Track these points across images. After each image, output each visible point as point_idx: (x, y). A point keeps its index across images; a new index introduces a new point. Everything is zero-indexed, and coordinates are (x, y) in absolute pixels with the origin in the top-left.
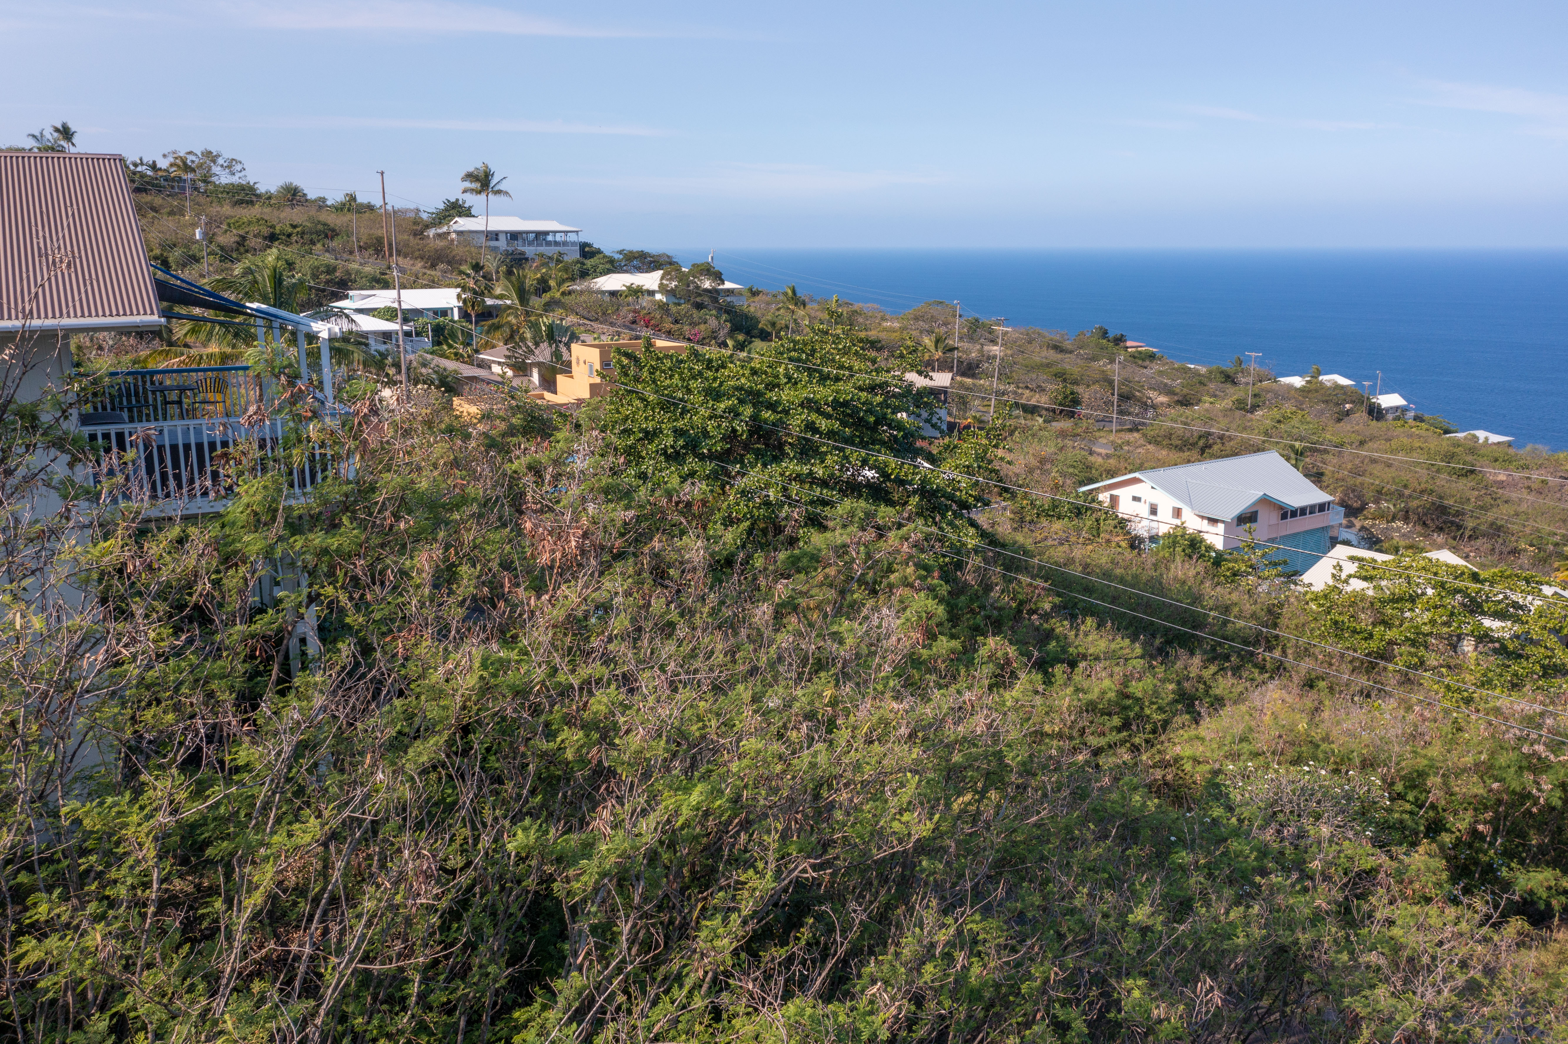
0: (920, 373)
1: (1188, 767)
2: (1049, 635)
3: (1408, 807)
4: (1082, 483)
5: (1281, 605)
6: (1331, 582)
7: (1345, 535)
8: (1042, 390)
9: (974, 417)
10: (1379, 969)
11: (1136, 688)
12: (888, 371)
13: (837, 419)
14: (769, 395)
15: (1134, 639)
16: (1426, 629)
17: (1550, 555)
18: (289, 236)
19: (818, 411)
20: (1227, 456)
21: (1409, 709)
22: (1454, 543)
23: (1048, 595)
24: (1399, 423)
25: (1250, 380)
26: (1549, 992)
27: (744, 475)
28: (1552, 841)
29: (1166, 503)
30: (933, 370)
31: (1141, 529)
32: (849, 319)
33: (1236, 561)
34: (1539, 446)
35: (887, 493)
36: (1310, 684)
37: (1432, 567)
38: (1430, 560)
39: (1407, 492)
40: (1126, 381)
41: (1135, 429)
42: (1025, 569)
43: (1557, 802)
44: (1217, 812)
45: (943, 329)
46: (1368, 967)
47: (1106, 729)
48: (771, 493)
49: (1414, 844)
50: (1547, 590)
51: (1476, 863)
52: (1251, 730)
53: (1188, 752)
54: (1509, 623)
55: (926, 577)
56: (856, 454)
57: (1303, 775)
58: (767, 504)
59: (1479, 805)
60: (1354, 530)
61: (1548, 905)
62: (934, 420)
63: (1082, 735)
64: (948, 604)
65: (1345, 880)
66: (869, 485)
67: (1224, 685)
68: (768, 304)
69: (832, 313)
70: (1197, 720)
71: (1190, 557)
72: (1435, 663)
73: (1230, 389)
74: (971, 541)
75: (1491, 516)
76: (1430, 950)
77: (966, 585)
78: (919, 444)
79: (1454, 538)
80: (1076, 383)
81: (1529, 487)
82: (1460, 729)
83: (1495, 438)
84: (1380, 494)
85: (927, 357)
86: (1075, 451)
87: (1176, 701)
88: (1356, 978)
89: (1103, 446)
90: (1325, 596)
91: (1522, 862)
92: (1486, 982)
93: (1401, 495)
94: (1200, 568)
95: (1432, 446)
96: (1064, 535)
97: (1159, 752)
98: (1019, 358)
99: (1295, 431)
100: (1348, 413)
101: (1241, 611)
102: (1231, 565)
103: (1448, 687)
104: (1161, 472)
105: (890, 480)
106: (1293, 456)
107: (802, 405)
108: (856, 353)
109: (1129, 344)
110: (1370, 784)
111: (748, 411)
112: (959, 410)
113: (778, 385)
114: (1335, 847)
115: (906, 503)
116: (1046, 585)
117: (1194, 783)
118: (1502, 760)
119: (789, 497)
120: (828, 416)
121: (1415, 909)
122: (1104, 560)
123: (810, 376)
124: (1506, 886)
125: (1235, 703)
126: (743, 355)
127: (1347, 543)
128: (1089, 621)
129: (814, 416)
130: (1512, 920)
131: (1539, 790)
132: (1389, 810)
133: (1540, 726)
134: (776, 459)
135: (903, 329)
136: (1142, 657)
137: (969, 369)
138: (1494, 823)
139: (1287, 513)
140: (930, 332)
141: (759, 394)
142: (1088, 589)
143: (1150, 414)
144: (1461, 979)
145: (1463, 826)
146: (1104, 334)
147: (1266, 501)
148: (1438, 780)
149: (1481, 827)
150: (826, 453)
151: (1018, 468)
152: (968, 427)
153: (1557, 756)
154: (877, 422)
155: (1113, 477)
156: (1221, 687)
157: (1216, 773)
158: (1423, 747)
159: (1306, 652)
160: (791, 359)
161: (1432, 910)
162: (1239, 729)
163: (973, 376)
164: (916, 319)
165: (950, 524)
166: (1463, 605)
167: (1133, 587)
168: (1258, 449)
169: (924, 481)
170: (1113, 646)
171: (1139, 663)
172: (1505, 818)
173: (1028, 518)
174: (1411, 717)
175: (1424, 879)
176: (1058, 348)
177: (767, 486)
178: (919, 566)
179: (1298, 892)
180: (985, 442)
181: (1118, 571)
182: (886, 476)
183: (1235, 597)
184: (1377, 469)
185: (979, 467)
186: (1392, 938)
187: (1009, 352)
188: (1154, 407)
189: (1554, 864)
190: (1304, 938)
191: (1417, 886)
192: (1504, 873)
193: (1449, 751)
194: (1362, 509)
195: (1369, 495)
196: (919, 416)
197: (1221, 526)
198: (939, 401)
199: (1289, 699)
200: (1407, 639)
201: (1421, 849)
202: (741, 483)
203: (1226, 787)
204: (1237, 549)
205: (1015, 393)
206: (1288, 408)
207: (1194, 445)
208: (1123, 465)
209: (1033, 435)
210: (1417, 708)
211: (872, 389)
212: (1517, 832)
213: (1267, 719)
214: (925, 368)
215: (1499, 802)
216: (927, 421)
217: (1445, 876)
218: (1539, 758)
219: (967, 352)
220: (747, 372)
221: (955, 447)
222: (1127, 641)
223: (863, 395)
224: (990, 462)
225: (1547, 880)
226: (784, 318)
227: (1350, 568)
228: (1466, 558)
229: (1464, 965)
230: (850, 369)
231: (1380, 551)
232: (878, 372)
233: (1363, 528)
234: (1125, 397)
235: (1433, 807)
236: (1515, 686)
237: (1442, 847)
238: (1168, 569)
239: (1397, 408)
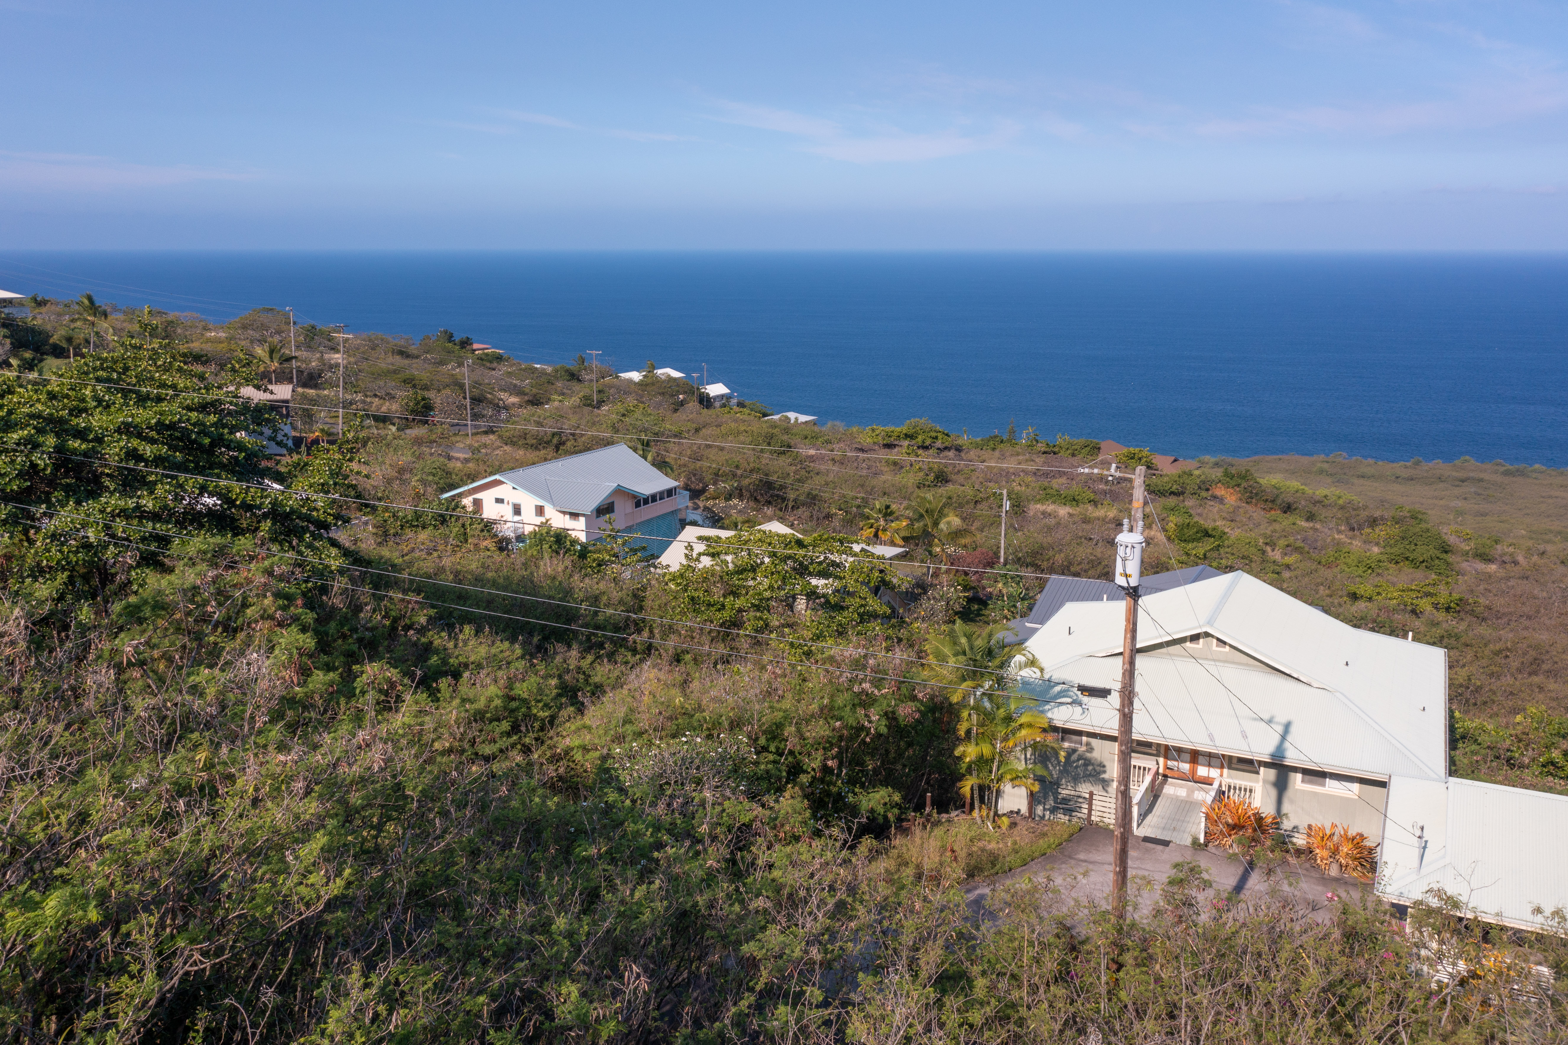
0: (258, 388)
1: (578, 756)
2: (428, 649)
3: (771, 757)
4: (443, 490)
5: (644, 589)
6: (685, 562)
7: (692, 516)
8: (392, 397)
9: (322, 430)
10: (765, 910)
11: (522, 690)
12: (220, 387)
13: (163, 443)
14: (75, 421)
15: (513, 640)
16: (767, 594)
17: (855, 517)
19: (140, 436)
20: (580, 452)
21: (763, 668)
22: (781, 514)
23: (422, 609)
24: (727, 409)
25: (594, 376)
26: (897, 894)
27: (51, 517)
28: (883, 763)
29: (529, 502)
30: (270, 382)
31: (507, 531)
32: (165, 330)
33: (599, 551)
34: (838, 423)
35: (233, 520)
36: (677, 659)
37: (767, 539)
38: (764, 532)
39: (739, 472)
40: (476, 384)
41: (490, 431)
42: (395, 584)
43: (883, 730)
44: (612, 796)
45: (276, 339)
46: (757, 912)
47: (496, 735)
48: (91, 534)
49: (780, 790)
50: (857, 548)
51: (828, 794)
52: (632, 710)
53: (577, 742)
54: (831, 580)
55: (288, 607)
56: (192, 481)
57: (682, 745)
58: (87, 546)
59: (826, 745)
60: (700, 511)
61: (885, 817)
62: (280, 437)
63: (473, 745)
64: (317, 632)
65: (730, 837)
66: (211, 512)
67: (602, 672)
68: (59, 315)
69: (145, 326)
70: (581, 709)
71: (557, 553)
72: (777, 623)
73: (576, 387)
74: (335, 562)
75: (807, 487)
76: (805, 884)
77: (333, 608)
78: (264, 464)
79: (781, 510)
80: (426, 388)
81: (833, 459)
82: (804, 680)
83: (803, 418)
84: (717, 476)
85: (262, 369)
86: (433, 458)
87: (559, 695)
88: (749, 924)
89: (460, 450)
90: (682, 576)
91: (863, 786)
92: (850, 900)
93: (734, 475)
94: (568, 563)
95: (754, 429)
96: (431, 545)
97: (550, 748)
98: (364, 365)
99: (639, 423)
100: (682, 404)
101: (609, 599)
102: (595, 556)
103: (792, 645)
104: (520, 473)
105: (235, 506)
106: (640, 446)
107: (119, 431)
108: (180, 370)
109: (475, 346)
110: (739, 743)
111: (51, 441)
112: (305, 423)
113: (85, 410)
114: (718, 809)
115: (257, 529)
116: (419, 598)
117: (586, 771)
118: (840, 701)
119: (113, 536)
120: (153, 441)
121: (788, 849)
122: (474, 566)
123: (125, 397)
124: (854, 811)
125: (614, 688)
126: (33, 375)
127: (694, 523)
128: (467, 629)
129: (135, 443)
130: (863, 840)
131: (870, 722)
132: (756, 763)
133: (864, 667)
134: (94, 494)
135: (230, 339)
136: (522, 657)
137: (310, 379)
138: (839, 756)
139: (640, 501)
140: (262, 341)
141: (61, 421)
142: (462, 597)
143: (503, 416)
144: (831, 902)
145: (816, 764)
146: (450, 338)
147: (620, 491)
148: (793, 729)
149: (830, 763)
150: (155, 483)
151: (377, 480)
152: (316, 442)
153: (880, 690)
154: (213, 444)
155: (473, 481)
156: (599, 674)
157: (604, 758)
158: (778, 701)
159: (671, 629)
160: (98, 380)
161: (802, 847)
162: (621, 713)
163: (316, 386)
164: (245, 327)
165: (309, 546)
166: (794, 569)
167: (505, 589)
168: (608, 443)
169: (275, 504)
170: (493, 651)
171: (521, 665)
172: (847, 751)
173: (392, 531)
174: (766, 676)
175: (792, 821)
176: (403, 354)
177: (85, 525)
178: (278, 595)
179: (692, 858)
180: (338, 456)
181: (490, 575)
182: (231, 502)
183: (602, 586)
184: (712, 454)
185: (335, 484)
186: (773, 880)
187: (352, 359)
188: (506, 408)
189: (885, 783)
190: (701, 900)
191: (787, 828)
192: (851, 799)
193: (799, 701)
194: (703, 491)
195: (708, 477)
196: (261, 434)
197: (582, 520)
198: (282, 416)
199: (662, 676)
200: (753, 605)
201: (787, 794)
202: (49, 525)
203: (616, 770)
204: (600, 539)
205: (364, 402)
206: (631, 401)
207: (548, 443)
208: (482, 468)
209: (388, 445)
210: (769, 668)
211: (203, 408)
212: (857, 762)
213: (646, 699)
214: (262, 380)
215: (841, 738)
216: (271, 439)
217: (808, 814)
218: (867, 695)
219: (307, 361)
220: (43, 397)
221: (306, 464)
222: (507, 644)
223: (194, 415)
224: (346, 477)
225: (883, 798)
226: (82, 331)
227: (700, 547)
228: (791, 526)
229: (832, 888)
230: (174, 387)
231: (722, 528)
232: (207, 389)
233: (706, 508)
234: (477, 400)
235: (791, 753)
236: (841, 633)
237: (802, 788)
238: (537, 567)
239: (722, 396)
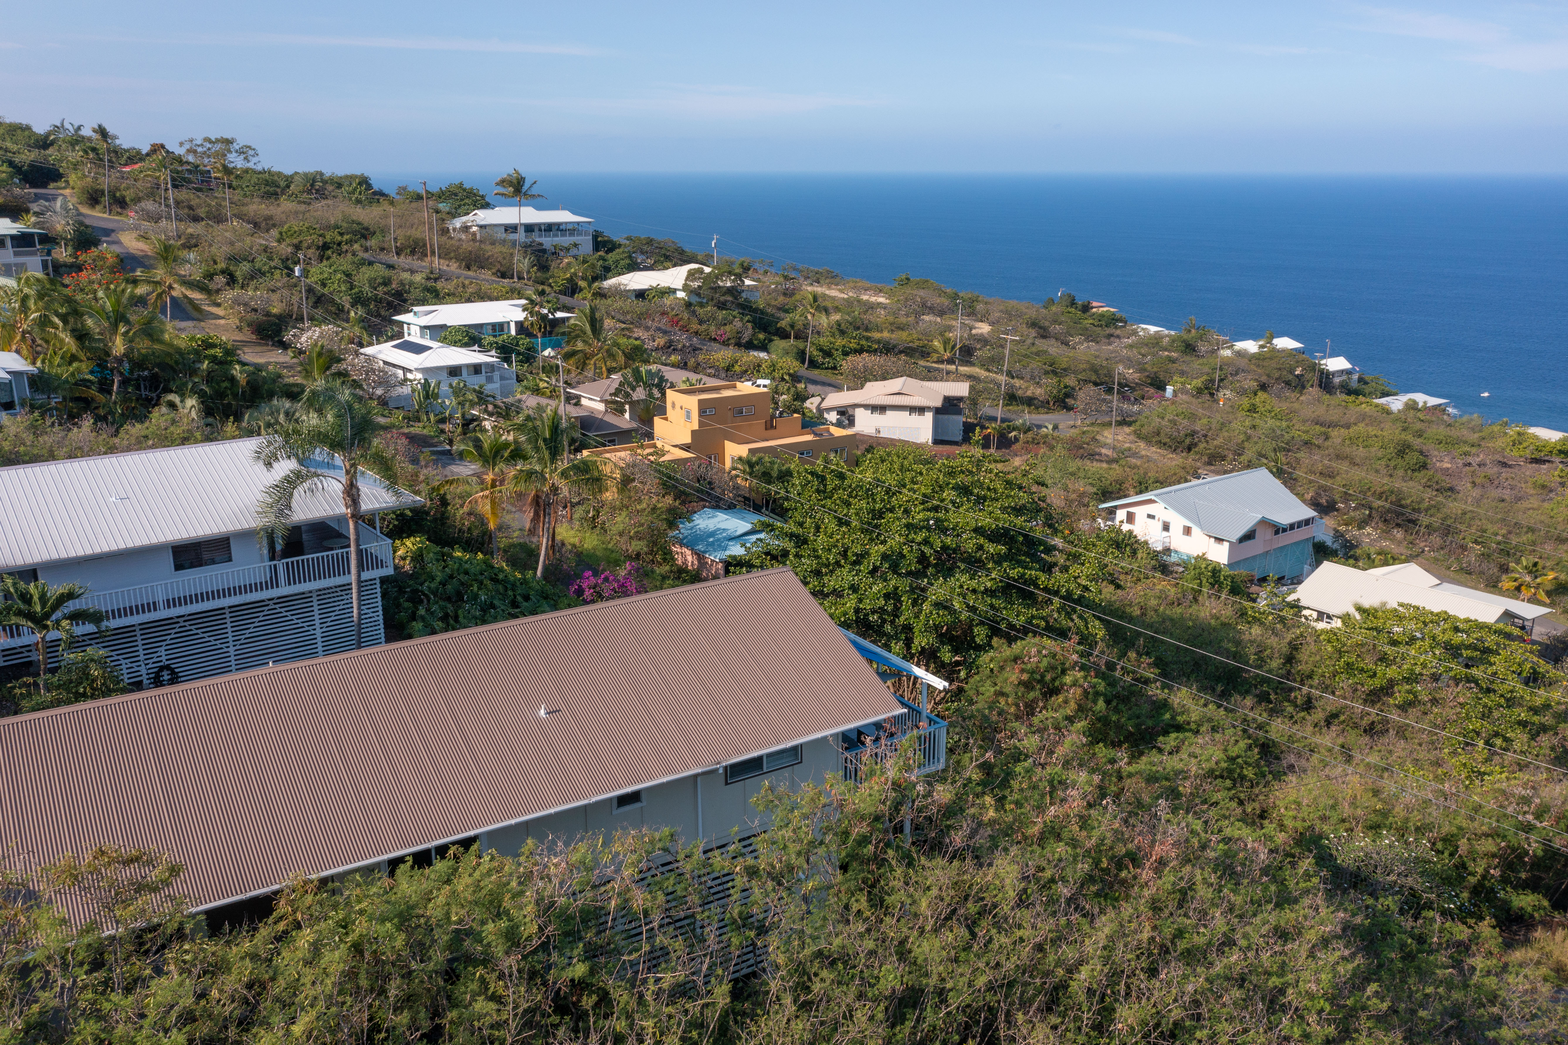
4: (1102, 501)
17: (1493, 552)
18: (339, 244)
29: (1178, 521)
31: (1155, 543)
61: (1533, 915)
83: (1431, 401)
118: (1506, 825)
124: (1504, 904)
131: (1530, 845)
138: (1500, 867)
139: (1278, 530)
145: (1480, 870)
146: (1073, 303)
147: (1264, 522)
148: (1465, 841)
149: (1492, 870)
153: (1540, 822)
155: (1129, 496)
184: (1343, 468)
189: (1535, 890)
191: (1486, 946)
192: (1502, 895)
197: (1226, 545)
204: (1237, 562)
205: (1011, 384)
215: (1504, 854)
218: (1529, 824)
225: (1532, 901)
233: (1337, 533)
235: (1461, 857)
239: (1342, 372)
